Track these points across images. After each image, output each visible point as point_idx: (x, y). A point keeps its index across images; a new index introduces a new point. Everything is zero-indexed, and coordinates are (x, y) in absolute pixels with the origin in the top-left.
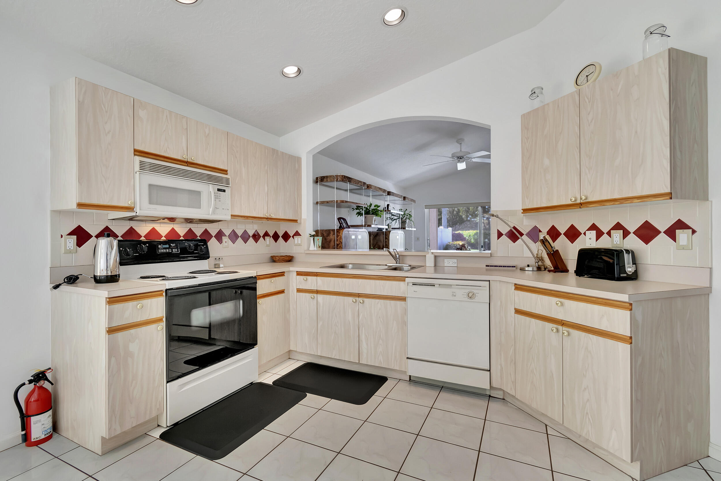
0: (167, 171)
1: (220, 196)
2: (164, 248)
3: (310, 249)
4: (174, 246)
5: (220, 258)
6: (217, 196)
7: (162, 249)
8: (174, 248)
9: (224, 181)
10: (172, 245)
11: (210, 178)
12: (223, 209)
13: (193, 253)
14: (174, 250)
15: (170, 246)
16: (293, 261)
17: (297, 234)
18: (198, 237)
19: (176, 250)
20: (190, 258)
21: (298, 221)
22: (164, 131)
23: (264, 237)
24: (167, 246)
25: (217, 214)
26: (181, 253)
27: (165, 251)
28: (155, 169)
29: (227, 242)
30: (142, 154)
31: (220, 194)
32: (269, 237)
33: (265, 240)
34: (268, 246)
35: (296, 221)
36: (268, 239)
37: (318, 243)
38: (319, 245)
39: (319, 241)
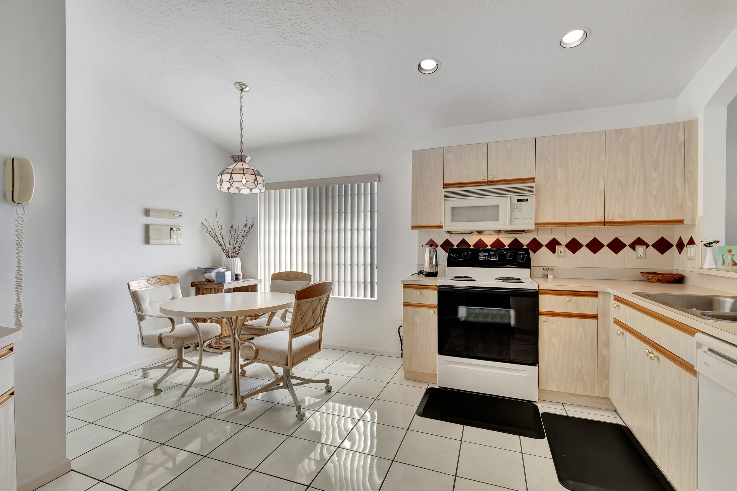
0: (466, 194)
1: (520, 206)
2: (484, 256)
3: (705, 266)
4: (493, 254)
5: (549, 269)
6: (517, 206)
7: (482, 256)
8: (493, 256)
9: (527, 190)
10: (491, 253)
11: (508, 192)
12: (525, 218)
13: (511, 261)
14: (492, 257)
15: (489, 254)
16: (684, 284)
17: (691, 242)
18: (525, 246)
19: (495, 258)
20: (508, 266)
21: (684, 222)
22: (466, 162)
23: (633, 246)
24: (487, 254)
25: (517, 224)
26: (498, 261)
27: (484, 258)
28: (456, 195)
29: (562, 252)
30: (449, 186)
31: (520, 204)
32: (645, 246)
33: (634, 250)
34: (640, 258)
35: (681, 222)
36: (641, 249)
37: (729, 257)
38: (733, 261)
39: (732, 253)
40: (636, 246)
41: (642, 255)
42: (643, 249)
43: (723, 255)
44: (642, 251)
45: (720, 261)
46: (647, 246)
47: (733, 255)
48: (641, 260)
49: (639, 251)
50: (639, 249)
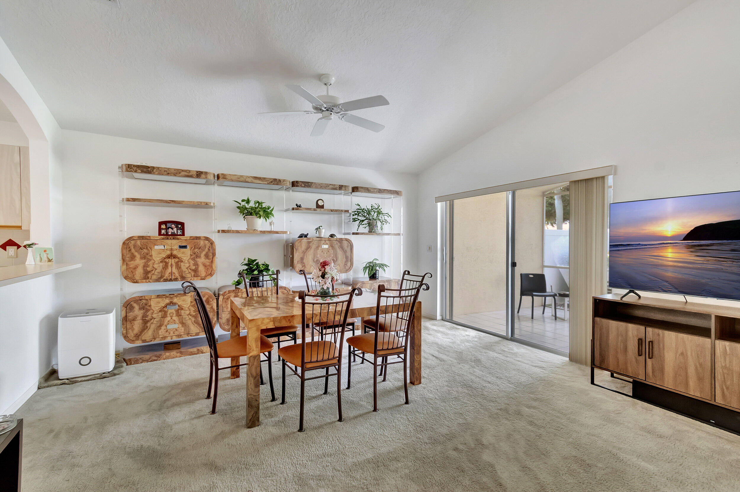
21: (22, 227)
23: (4, 246)
32: (17, 247)
33: (5, 249)
34: (11, 257)
35: (20, 227)
36: (12, 249)
37: (45, 255)
38: (48, 258)
39: (47, 252)
40: (7, 247)
41: (13, 255)
42: (13, 249)
43: (40, 254)
44: (13, 252)
45: (38, 259)
46: (19, 247)
47: (48, 254)
48: (13, 259)
49: (10, 251)
50: (10, 249)
